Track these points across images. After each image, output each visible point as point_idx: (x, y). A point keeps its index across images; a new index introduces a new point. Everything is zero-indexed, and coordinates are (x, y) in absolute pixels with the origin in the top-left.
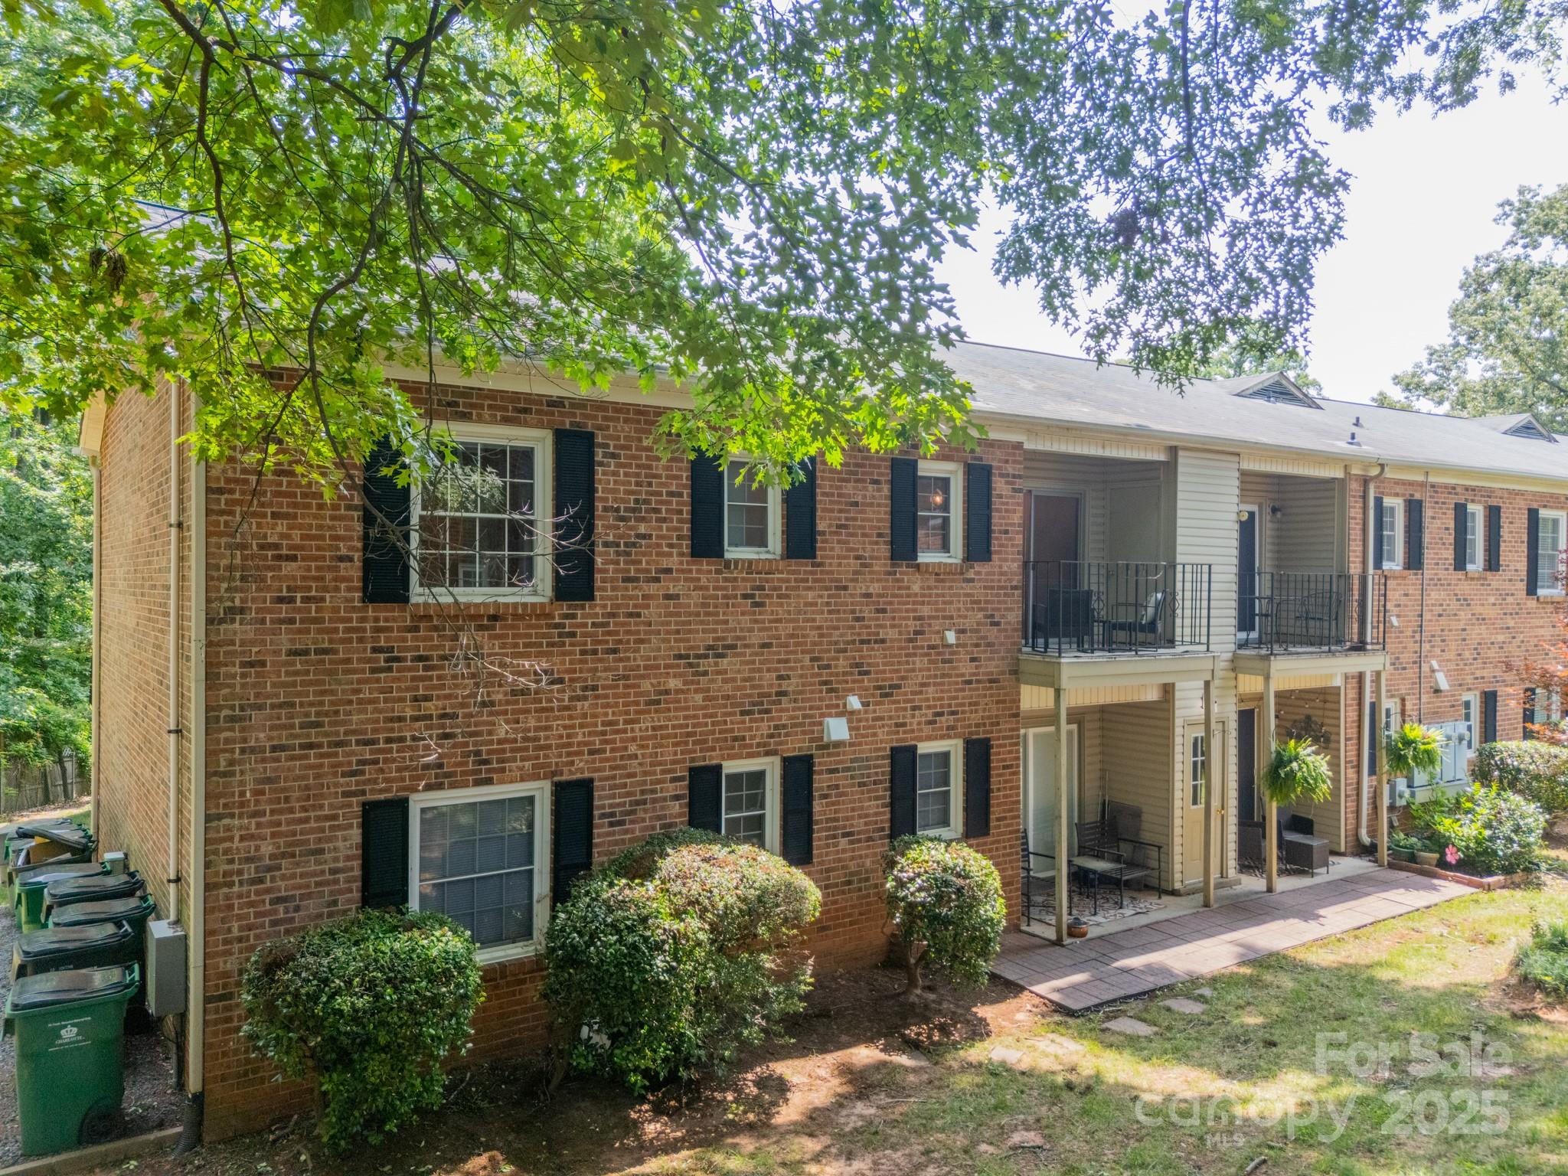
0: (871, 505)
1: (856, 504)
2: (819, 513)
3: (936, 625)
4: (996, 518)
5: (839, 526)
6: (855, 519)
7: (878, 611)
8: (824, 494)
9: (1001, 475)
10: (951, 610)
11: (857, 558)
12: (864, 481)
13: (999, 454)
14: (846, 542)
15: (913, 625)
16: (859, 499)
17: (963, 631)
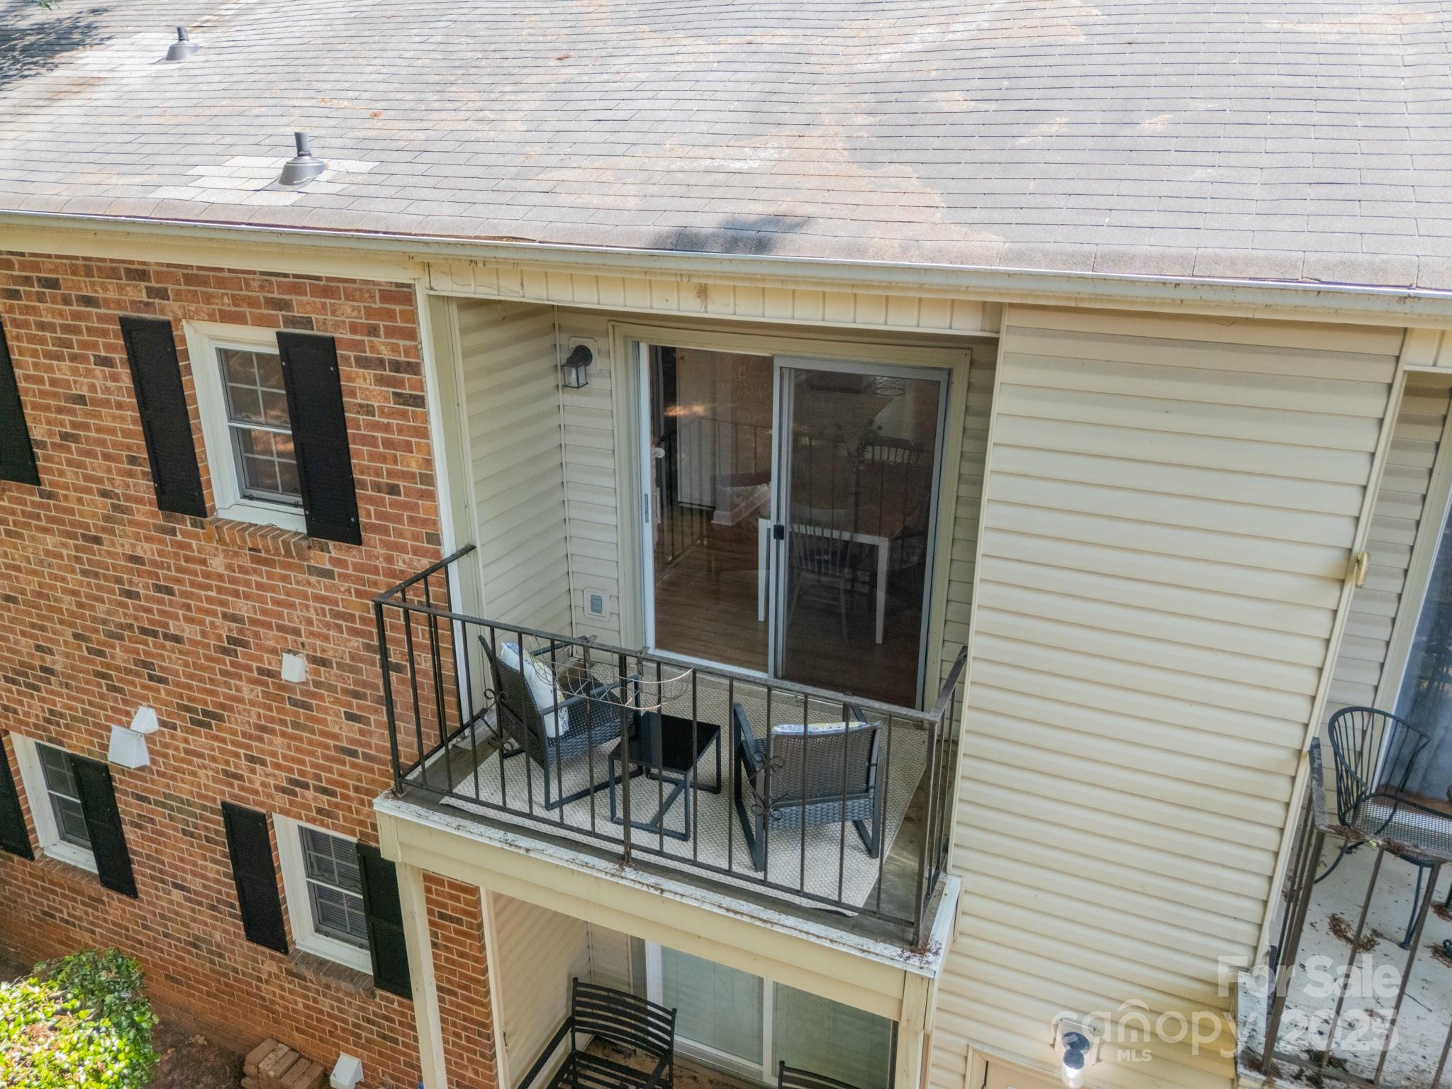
0: (106, 403)
1: (81, 400)
2: (28, 411)
3: (270, 638)
4: (361, 458)
5: (65, 436)
6: (85, 427)
7: (158, 588)
8: (28, 378)
9: (363, 363)
10: (293, 618)
11: (104, 494)
12: (84, 359)
13: (348, 311)
14: (81, 465)
15: (225, 629)
16: (84, 391)
17: (324, 663)
